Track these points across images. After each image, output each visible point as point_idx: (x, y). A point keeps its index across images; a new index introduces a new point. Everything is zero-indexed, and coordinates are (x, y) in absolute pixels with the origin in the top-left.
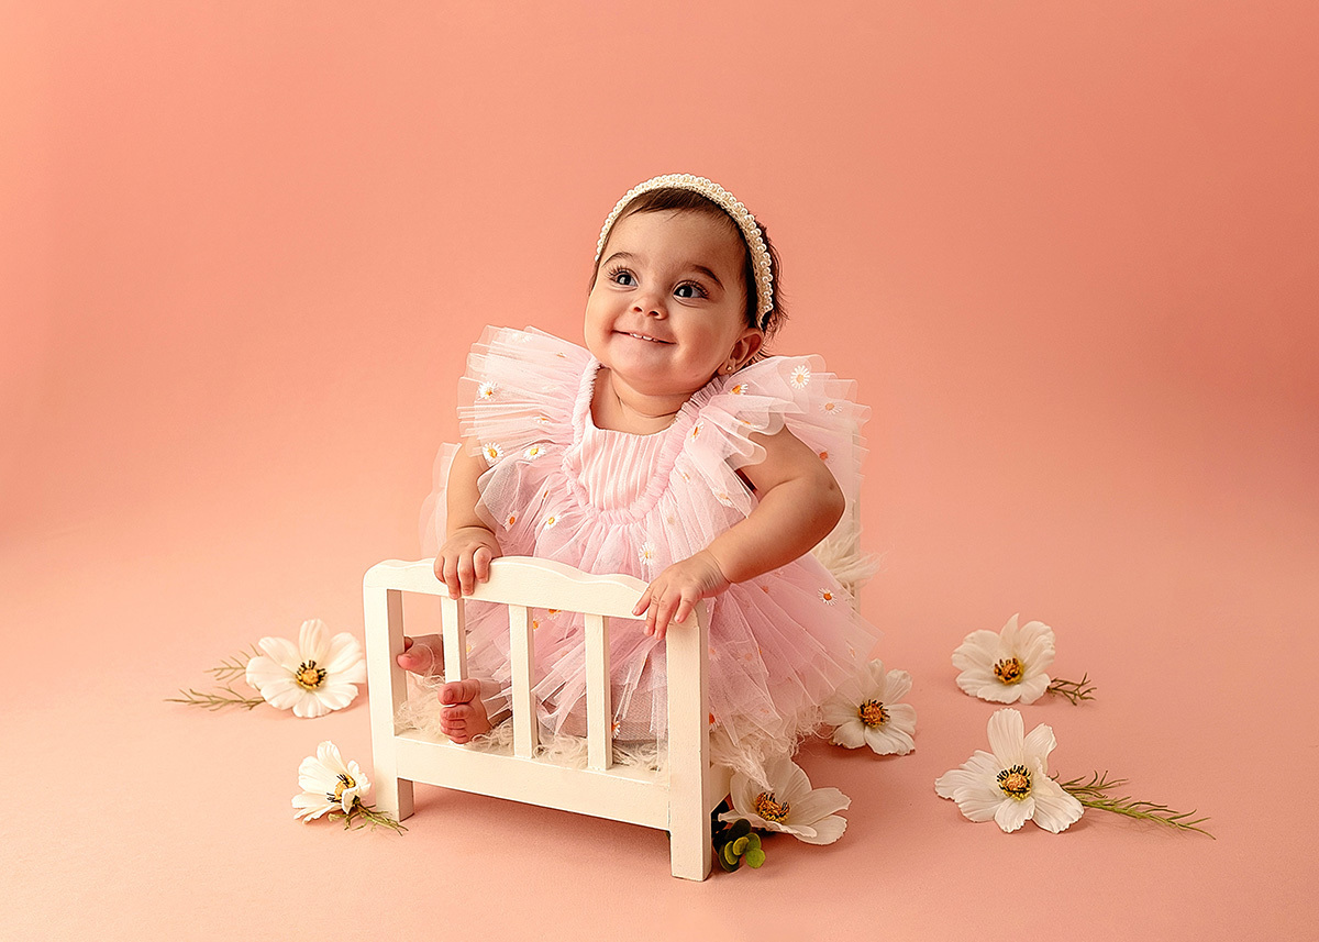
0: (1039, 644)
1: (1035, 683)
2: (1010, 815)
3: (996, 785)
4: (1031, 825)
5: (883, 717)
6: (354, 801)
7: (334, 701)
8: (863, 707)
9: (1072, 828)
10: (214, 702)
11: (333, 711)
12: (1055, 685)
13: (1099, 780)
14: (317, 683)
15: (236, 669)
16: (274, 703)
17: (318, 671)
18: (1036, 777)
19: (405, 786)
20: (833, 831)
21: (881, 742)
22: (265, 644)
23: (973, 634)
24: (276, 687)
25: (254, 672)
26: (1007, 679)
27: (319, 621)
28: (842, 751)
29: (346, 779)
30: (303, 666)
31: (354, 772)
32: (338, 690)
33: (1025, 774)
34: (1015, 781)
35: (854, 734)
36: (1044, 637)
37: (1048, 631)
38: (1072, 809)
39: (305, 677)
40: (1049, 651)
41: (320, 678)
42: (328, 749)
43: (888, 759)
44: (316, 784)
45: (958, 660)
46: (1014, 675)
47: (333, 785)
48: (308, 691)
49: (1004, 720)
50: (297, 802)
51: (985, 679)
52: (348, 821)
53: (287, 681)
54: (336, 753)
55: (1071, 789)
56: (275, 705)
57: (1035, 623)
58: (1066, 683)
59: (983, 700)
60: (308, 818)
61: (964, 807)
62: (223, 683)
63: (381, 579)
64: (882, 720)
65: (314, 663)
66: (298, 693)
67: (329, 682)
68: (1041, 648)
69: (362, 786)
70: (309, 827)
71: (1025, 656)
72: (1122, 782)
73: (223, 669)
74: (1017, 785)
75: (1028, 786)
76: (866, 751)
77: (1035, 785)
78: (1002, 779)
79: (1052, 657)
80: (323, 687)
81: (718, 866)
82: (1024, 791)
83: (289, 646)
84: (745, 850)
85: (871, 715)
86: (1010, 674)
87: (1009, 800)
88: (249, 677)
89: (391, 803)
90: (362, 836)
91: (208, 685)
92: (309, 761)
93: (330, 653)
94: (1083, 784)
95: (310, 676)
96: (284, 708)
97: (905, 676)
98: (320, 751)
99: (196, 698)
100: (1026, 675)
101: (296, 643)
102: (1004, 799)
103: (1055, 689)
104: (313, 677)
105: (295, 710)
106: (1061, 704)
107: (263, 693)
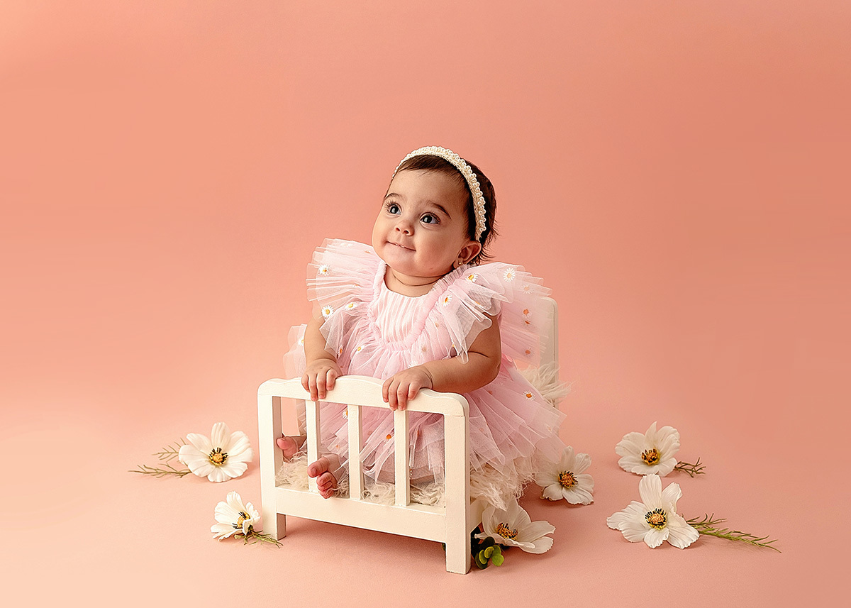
0: (670, 440)
1: (669, 463)
2: (654, 538)
3: (644, 521)
4: (667, 544)
5: (574, 482)
6: (249, 528)
7: (233, 473)
8: (561, 475)
9: (692, 546)
10: (158, 473)
11: (232, 478)
12: (680, 465)
13: (708, 519)
14: (222, 462)
15: (172, 453)
16: (196, 473)
17: (223, 455)
18: (669, 517)
19: (281, 518)
20: (545, 545)
21: (573, 497)
22: (191, 437)
23: (628, 435)
24: (198, 464)
25: (183, 455)
26: (650, 462)
27: (224, 423)
28: (548, 502)
29: (244, 515)
30: (214, 451)
31: (250, 510)
32: (235, 465)
33: (662, 514)
34: (656, 518)
35: (556, 492)
36: (673, 435)
37: (675, 432)
38: (692, 534)
39: (215, 458)
40: (676, 444)
41: (224, 459)
42: (233, 497)
43: (577, 507)
44: (226, 517)
45: (619, 450)
46: (654, 459)
47: (236, 519)
48: (216, 466)
49: (649, 480)
50: (214, 529)
51: (636, 462)
52: (246, 540)
53: (204, 460)
54: (239, 498)
55: (692, 523)
56: (197, 474)
57: (667, 427)
58: (687, 464)
59: (635, 474)
60: (222, 538)
61: (625, 533)
62: (164, 462)
63: (268, 390)
64: (573, 483)
65: (220, 450)
66: (210, 467)
67: (229, 461)
68: (671, 442)
69: (254, 518)
70: (222, 543)
71: (661, 448)
72: (723, 521)
73: (164, 453)
74: (658, 520)
75: (664, 521)
76: (563, 502)
77: (669, 520)
78: (648, 517)
79: (678, 448)
80: (226, 464)
81: (475, 565)
82: (662, 524)
83: (204, 438)
84: (491, 555)
85: (566, 480)
86: (651, 459)
87: (653, 530)
88: (180, 457)
89: (272, 529)
90: (254, 549)
91: (155, 463)
92: (221, 504)
93: (230, 443)
94: (698, 521)
95: (218, 457)
96: (202, 476)
97: (587, 457)
98: (229, 498)
99: (147, 470)
100: (661, 460)
101: (209, 436)
102: (649, 530)
103: (680, 468)
104: (220, 458)
105: (209, 477)
106: (684, 476)
107: (190, 467)
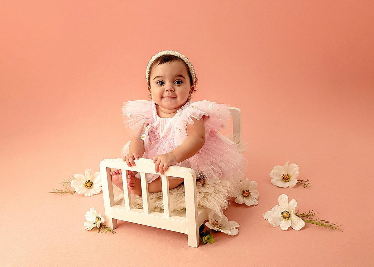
0: (295, 171)
1: (293, 182)
2: (284, 225)
3: (280, 216)
4: (290, 228)
5: (249, 194)
6: (101, 224)
7: (96, 192)
8: (243, 191)
9: (302, 229)
10: (63, 192)
11: (95, 194)
13: (310, 213)
14: (91, 186)
15: (68, 182)
16: (79, 193)
17: (91, 183)
18: (292, 214)
19: (114, 220)
20: (235, 232)
21: (248, 202)
22: (76, 176)
23: (276, 167)
24: (79, 188)
25: (73, 184)
27: (90, 169)
28: (237, 205)
29: (98, 218)
30: (87, 182)
31: (100, 216)
32: (96, 189)
33: (289, 213)
34: (286, 215)
35: (241, 200)
36: (296, 169)
37: (297, 166)
38: (301, 223)
39: (87, 185)
40: (297, 173)
41: (91, 185)
42: (93, 210)
43: (251, 207)
44: (90, 219)
45: (271, 175)
46: (287, 179)
47: (95, 219)
48: (88, 188)
49: (283, 197)
50: (85, 224)
51: (279, 180)
52: (99, 230)
53: (82, 186)
54: (95, 211)
55: (302, 216)
56: (79, 194)
57: (293, 164)
58: (302, 181)
59: (278, 187)
60: (88, 230)
61: (271, 223)
62: (65, 187)
64: (249, 195)
65: (90, 181)
66: (85, 189)
67: (94, 186)
68: (295, 172)
69: (103, 221)
70: (88, 232)
71: (290, 174)
72: (318, 213)
73: (65, 183)
74: (287, 216)
75: (289, 216)
76: (244, 205)
77: (292, 216)
78: (282, 214)
79: (298, 175)
80: (92, 187)
81: (201, 243)
82: (288, 218)
83: (82, 176)
84: (209, 239)
85: (246, 194)
86: (286, 179)
87: (284, 220)
88: (72, 186)
89: (110, 225)
90: (104, 234)
91: (61, 188)
92: (88, 212)
93: (94, 178)
94: (305, 214)
95: (89, 184)
96: (82, 194)
97: (255, 182)
98: (91, 210)
99: (57, 191)
100: (291, 179)
101: (84, 175)
102: (283, 220)
103: (299, 183)
105: (85, 194)
106: (301, 187)
107: (76, 190)
